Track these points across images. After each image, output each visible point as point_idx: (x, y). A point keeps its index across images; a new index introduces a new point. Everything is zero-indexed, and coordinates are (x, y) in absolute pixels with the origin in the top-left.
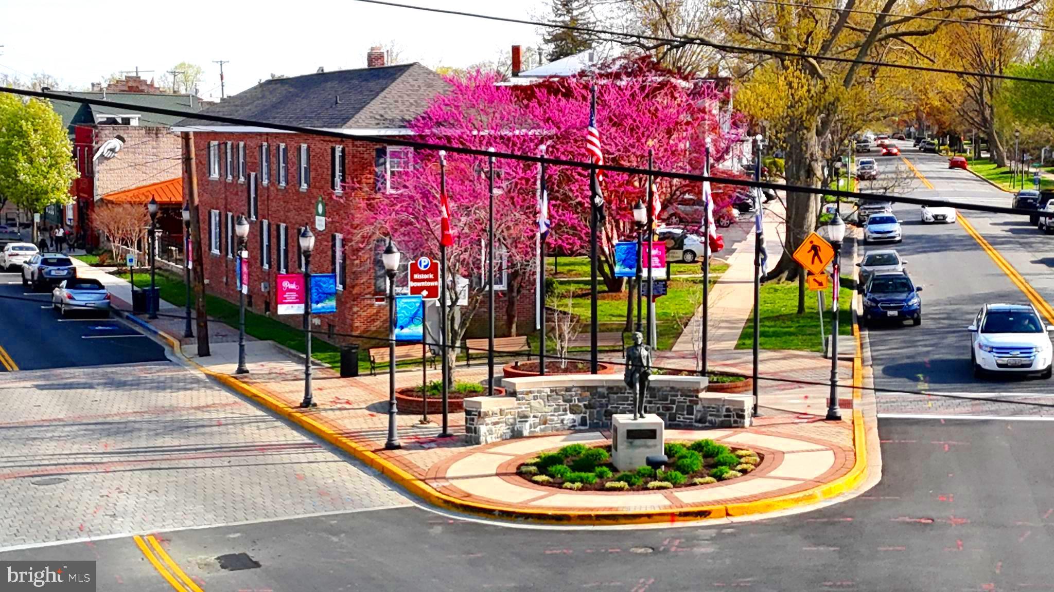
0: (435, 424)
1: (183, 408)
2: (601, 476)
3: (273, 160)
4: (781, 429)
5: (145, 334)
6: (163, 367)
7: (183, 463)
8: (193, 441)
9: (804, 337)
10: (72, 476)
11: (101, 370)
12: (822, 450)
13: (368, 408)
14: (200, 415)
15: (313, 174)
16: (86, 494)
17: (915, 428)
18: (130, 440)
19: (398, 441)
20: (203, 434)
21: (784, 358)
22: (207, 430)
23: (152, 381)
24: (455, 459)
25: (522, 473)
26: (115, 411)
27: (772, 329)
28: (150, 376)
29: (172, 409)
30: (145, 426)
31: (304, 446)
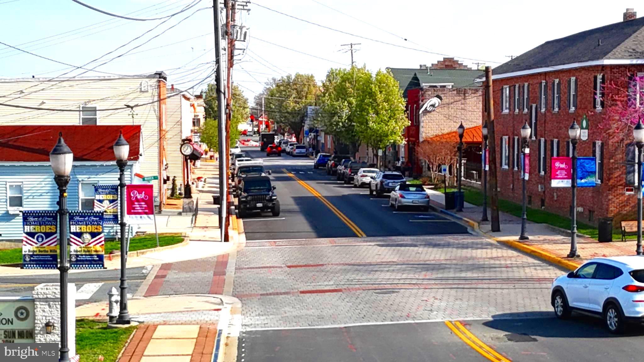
1: (481, 258)
3: (550, 92)
6: (466, 237)
7: (480, 286)
8: (487, 275)
10: (402, 290)
11: (422, 238)
14: (492, 262)
15: (579, 98)
16: (412, 299)
18: (443, 273)
20: (495, 271)
22: (498, 269)
23: (459, 244)
26: (431, 258)
28: (457, 242)
29: (473, 258)
30: (453, 266)
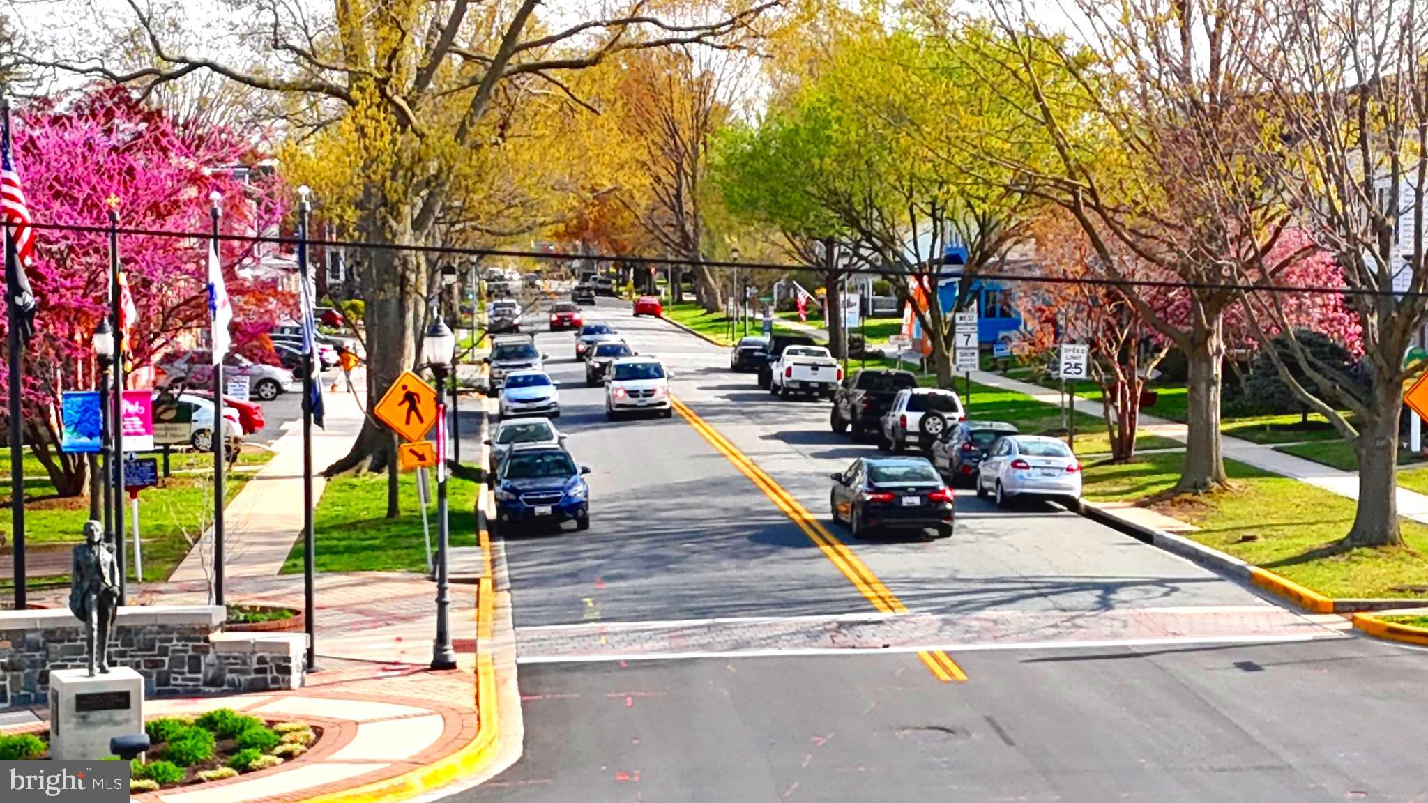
4: (353, 688)
9: (398, 552)
12: (423, 715)
17: (578, 675)
21: (363, 584)
27: (344, 543)
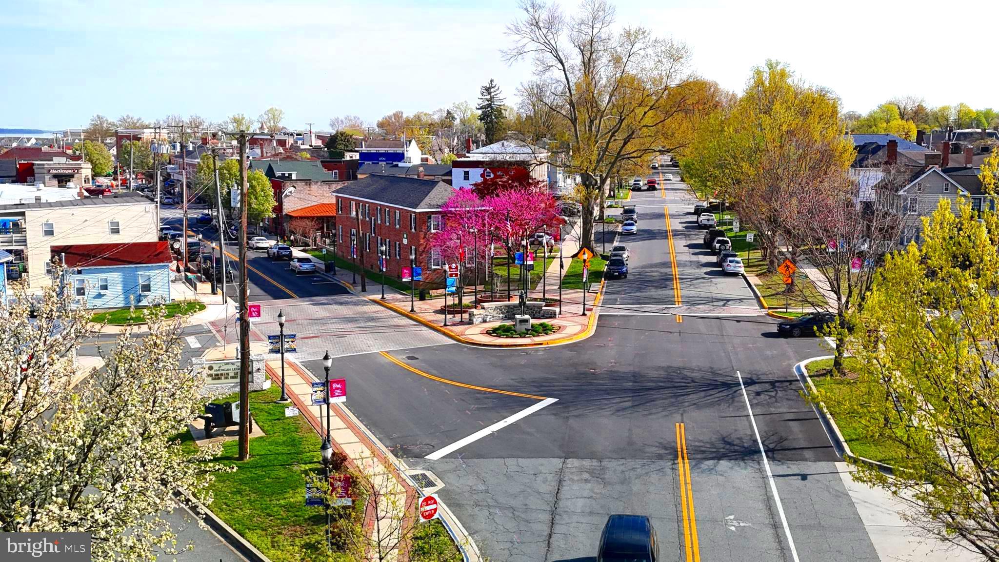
0: (458, 318)
1: (369, 312)
2: (512, 334)
3: (383, 214)
4: (567, 319)
5: (335, 282)
6: (351, 296)
7: (380, 331)
8: (379, 324)
10: (347, 335)
12: (578, 325)
13: (434, 312)
14: (376, 314)
15: (402, 222)
16: (356, 341)
17: (609, 318)
18: (358, 323)
19: (448, 324)
22: (381, 320)
23: (352, 302)
24: (466, 329)
25: (488, 333)
26: (345, 313)
27: (572, 281)
28: (349, 300)
30: (360, 319)
31: (415, 325)
